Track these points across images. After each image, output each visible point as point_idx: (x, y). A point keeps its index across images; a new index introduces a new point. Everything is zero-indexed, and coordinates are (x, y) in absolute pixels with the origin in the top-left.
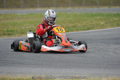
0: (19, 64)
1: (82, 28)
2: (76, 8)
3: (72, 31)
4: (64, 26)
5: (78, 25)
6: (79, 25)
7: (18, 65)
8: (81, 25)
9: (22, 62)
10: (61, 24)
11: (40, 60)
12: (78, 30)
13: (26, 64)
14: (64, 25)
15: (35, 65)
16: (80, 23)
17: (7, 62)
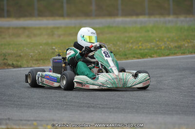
0: (89, 107)
1: (191, 50)
2: (182, 18)
3: (175, 54)
4: (161, 47)
5: (184, 45)
6: (186, 45)
7: (86, 108)
8: (190, 45)
9: (92, 104)
10: (157, 42)
11: (122, 101)
12: (183, 53)
13: (100, 108)
14: (161, 45)
15: (113, 108)
16: (189, 41)
17: (68, 104)
